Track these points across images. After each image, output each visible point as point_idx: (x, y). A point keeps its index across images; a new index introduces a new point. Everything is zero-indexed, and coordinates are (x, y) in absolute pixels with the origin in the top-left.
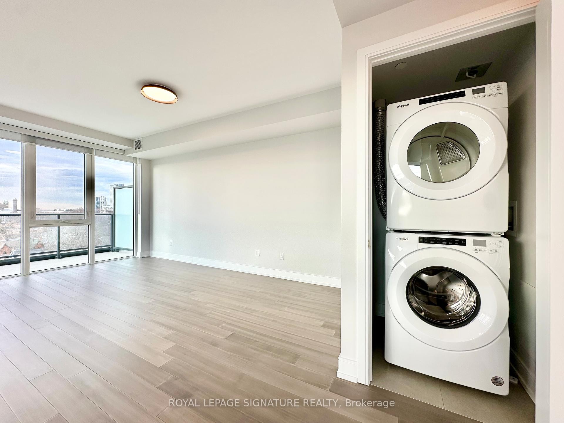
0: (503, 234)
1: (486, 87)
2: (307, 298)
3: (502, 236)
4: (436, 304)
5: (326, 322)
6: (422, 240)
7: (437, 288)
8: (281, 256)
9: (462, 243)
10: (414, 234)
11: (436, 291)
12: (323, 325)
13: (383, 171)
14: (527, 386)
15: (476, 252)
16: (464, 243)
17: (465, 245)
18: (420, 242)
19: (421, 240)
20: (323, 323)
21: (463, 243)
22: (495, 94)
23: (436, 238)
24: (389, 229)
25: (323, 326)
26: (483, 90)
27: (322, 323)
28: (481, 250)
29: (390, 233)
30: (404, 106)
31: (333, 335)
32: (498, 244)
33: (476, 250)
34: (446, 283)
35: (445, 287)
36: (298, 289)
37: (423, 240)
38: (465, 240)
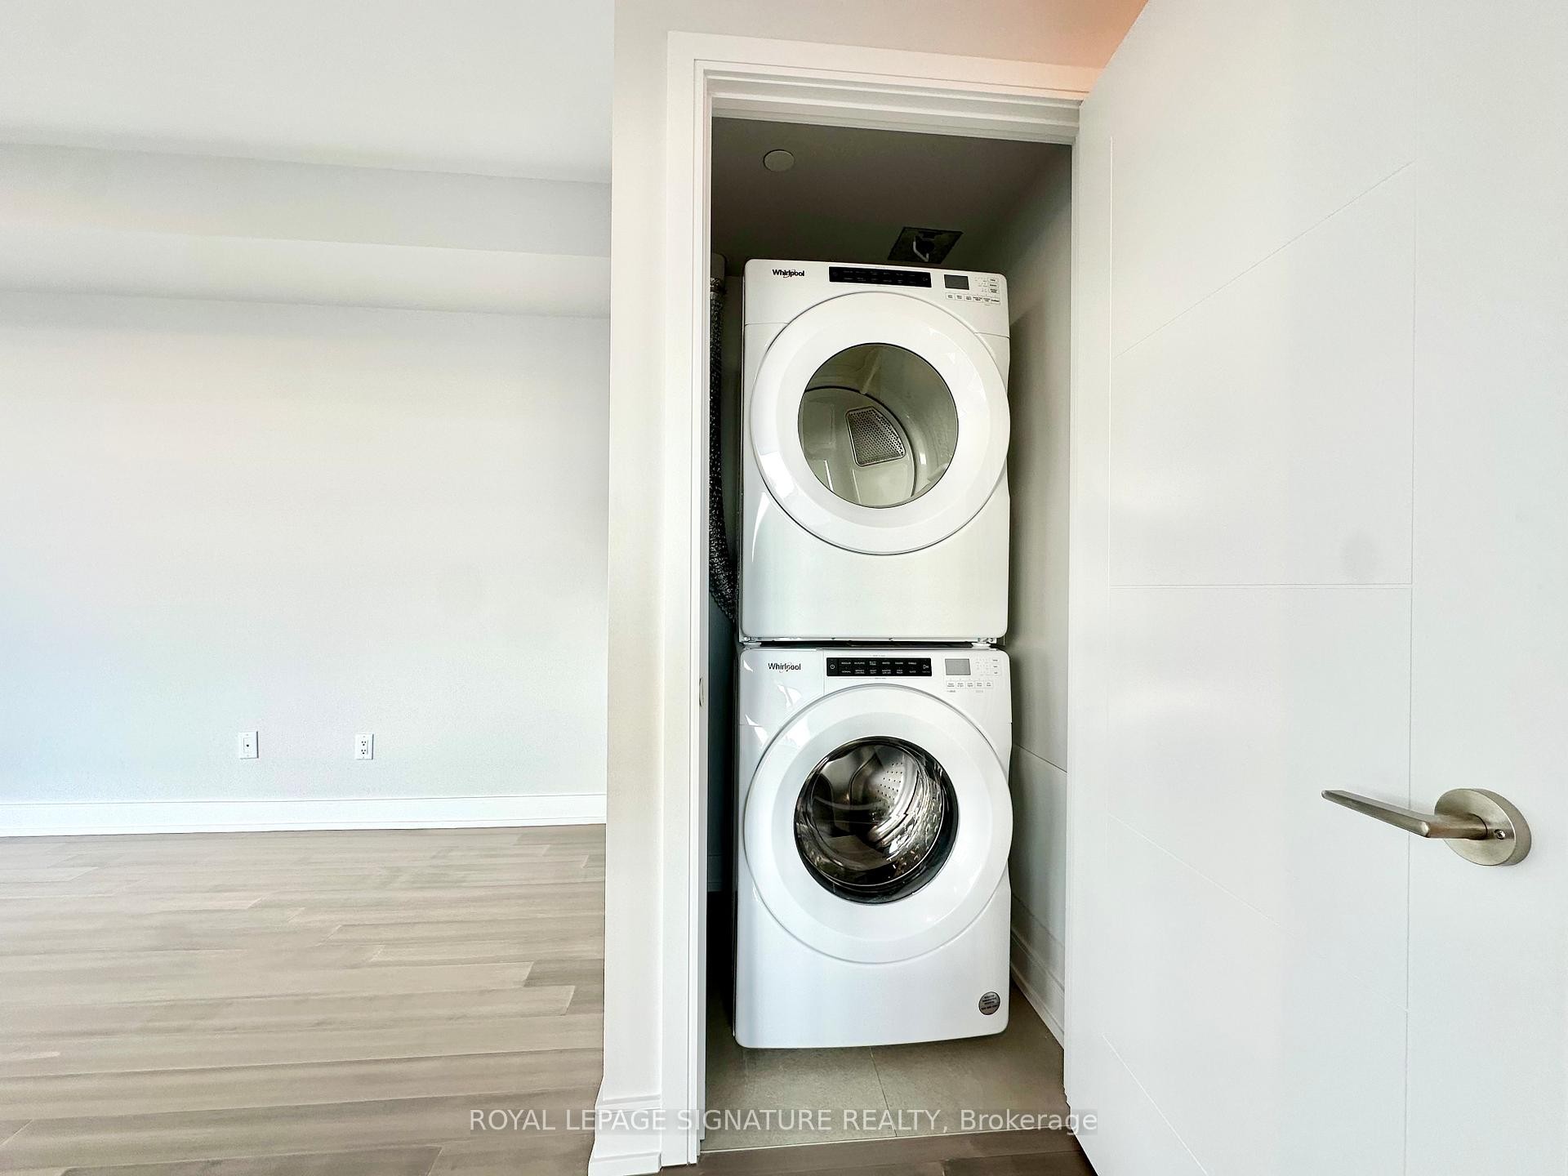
0: (995, 642)
1: (973, 277)
2: (464, 884)
3: (993, 646)
4: (848, 831)
5: (538, 962)
6: (836, 668)
7: (849, 788)
8: (359, 747)
9: (921, 668)
10: (815, 650)
11: (848, 798)
12: (530, 978)
13: (717, 467)
14: (1027, 985)
15: (951, 691)
16: (926, 669)
17: (930, 675)
18: (830, 673)
19: (833, 667)
20: (529, 969)
21: (924, 670)
22: (987, 300)
23: (867, 660)
24: (745, 639)
25: (531, 981)
26: (963, 284)
27: (526, 973)
28: (961, 685)
29: (750, 651)
30: (791, 274)
31: (567, 1005)
32: (992, 667)
33: (951, 685)
34: (869, 771)
35: (867, 782)
36: (434, 857)
37: (838, 667)
38: (928, 661)
